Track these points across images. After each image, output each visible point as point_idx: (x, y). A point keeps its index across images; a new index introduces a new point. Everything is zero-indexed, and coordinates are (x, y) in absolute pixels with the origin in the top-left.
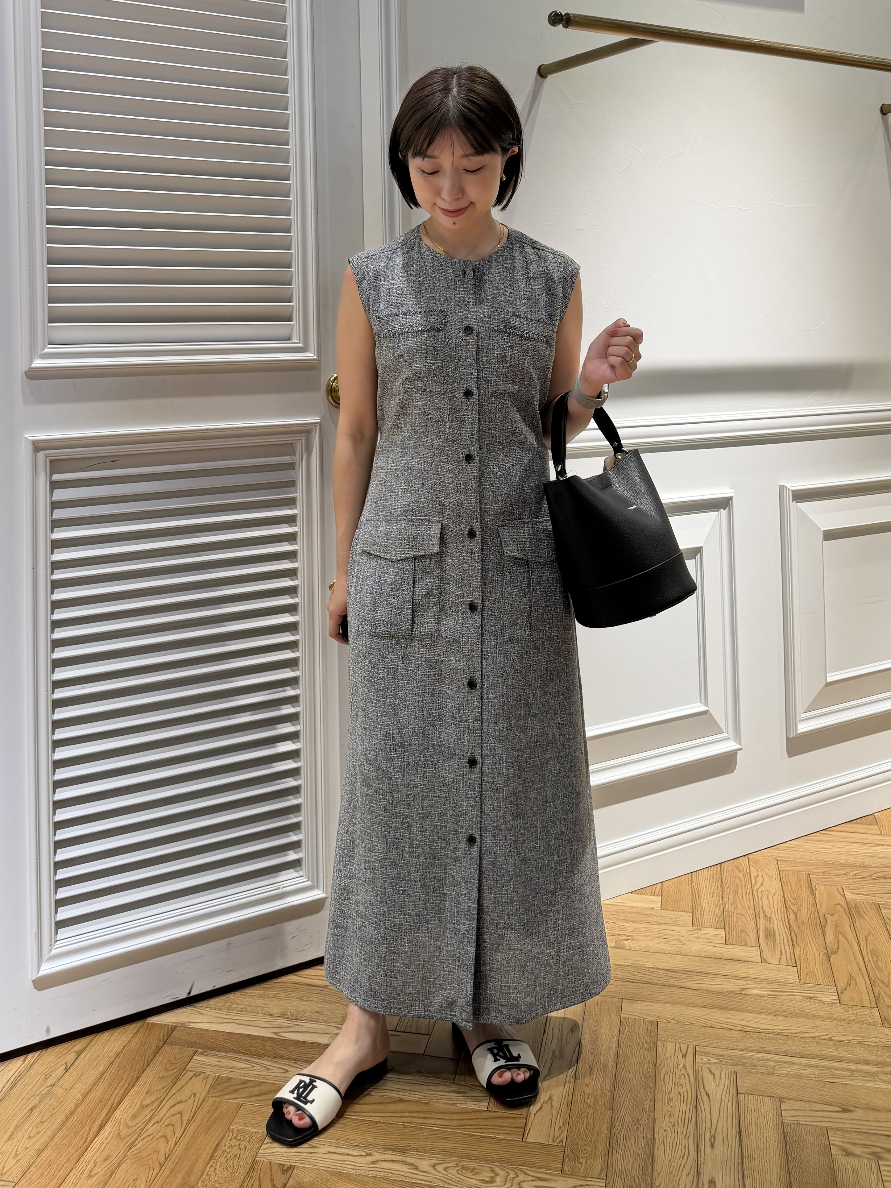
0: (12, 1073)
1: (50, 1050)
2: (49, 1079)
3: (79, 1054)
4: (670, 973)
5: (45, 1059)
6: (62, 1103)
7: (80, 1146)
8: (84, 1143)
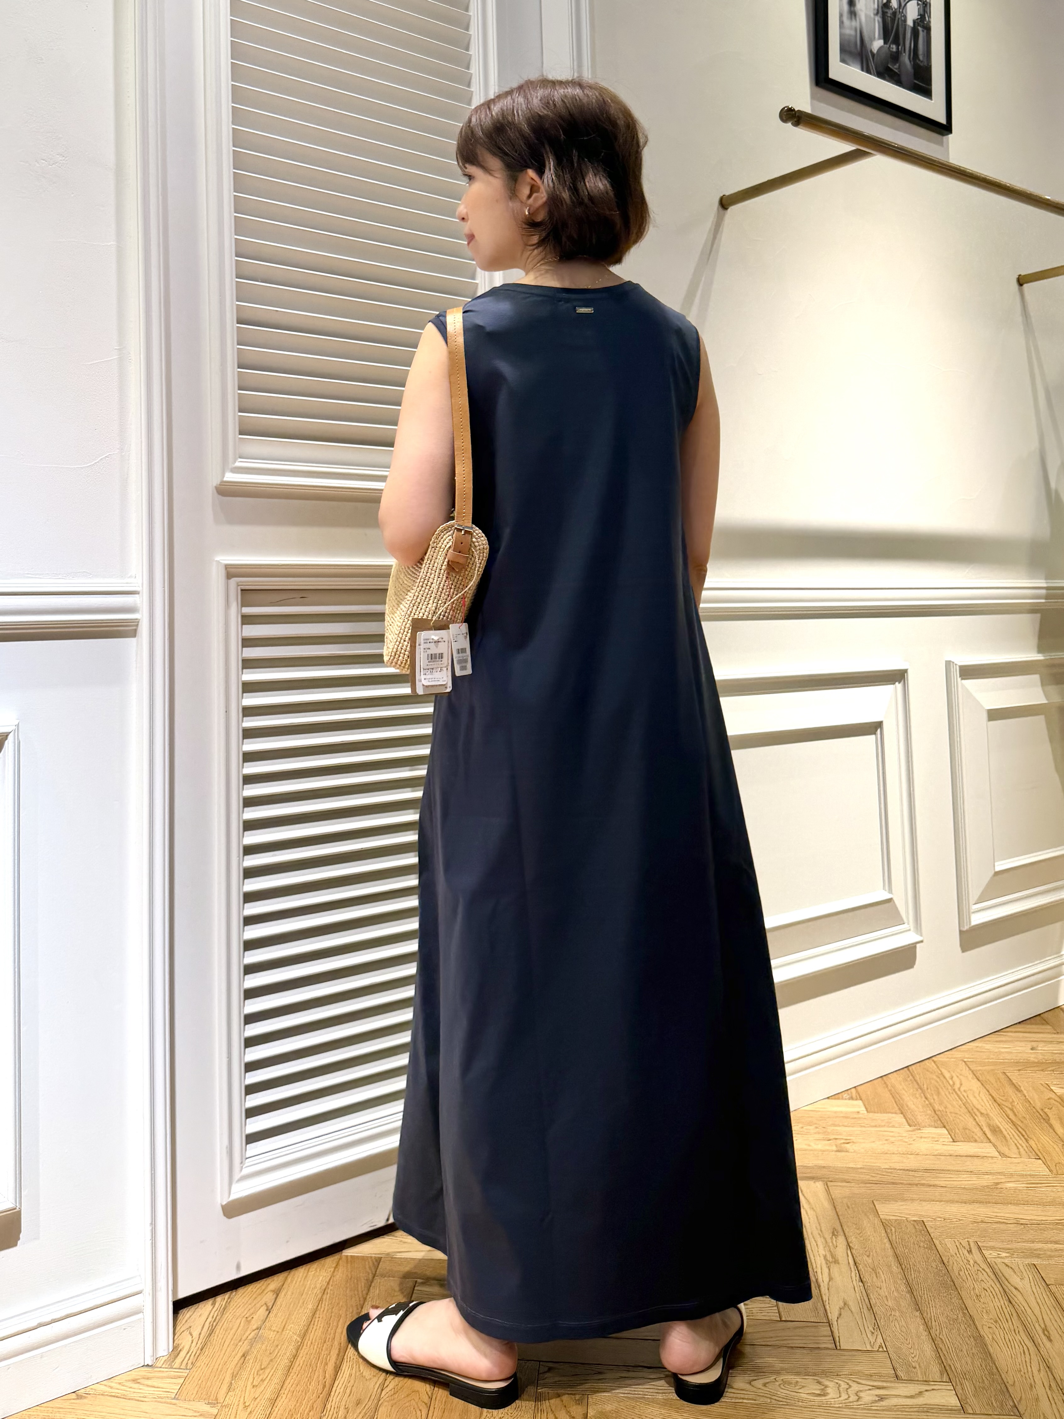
0: (204, 1318)
1: (241, 1291)
2: (252, 1322)
3: (277, 1293)
4: (910, 1172)
5: (239, 1300)
6: (279, 1347)
7: (320, 1392)
8: (324, 1388)
